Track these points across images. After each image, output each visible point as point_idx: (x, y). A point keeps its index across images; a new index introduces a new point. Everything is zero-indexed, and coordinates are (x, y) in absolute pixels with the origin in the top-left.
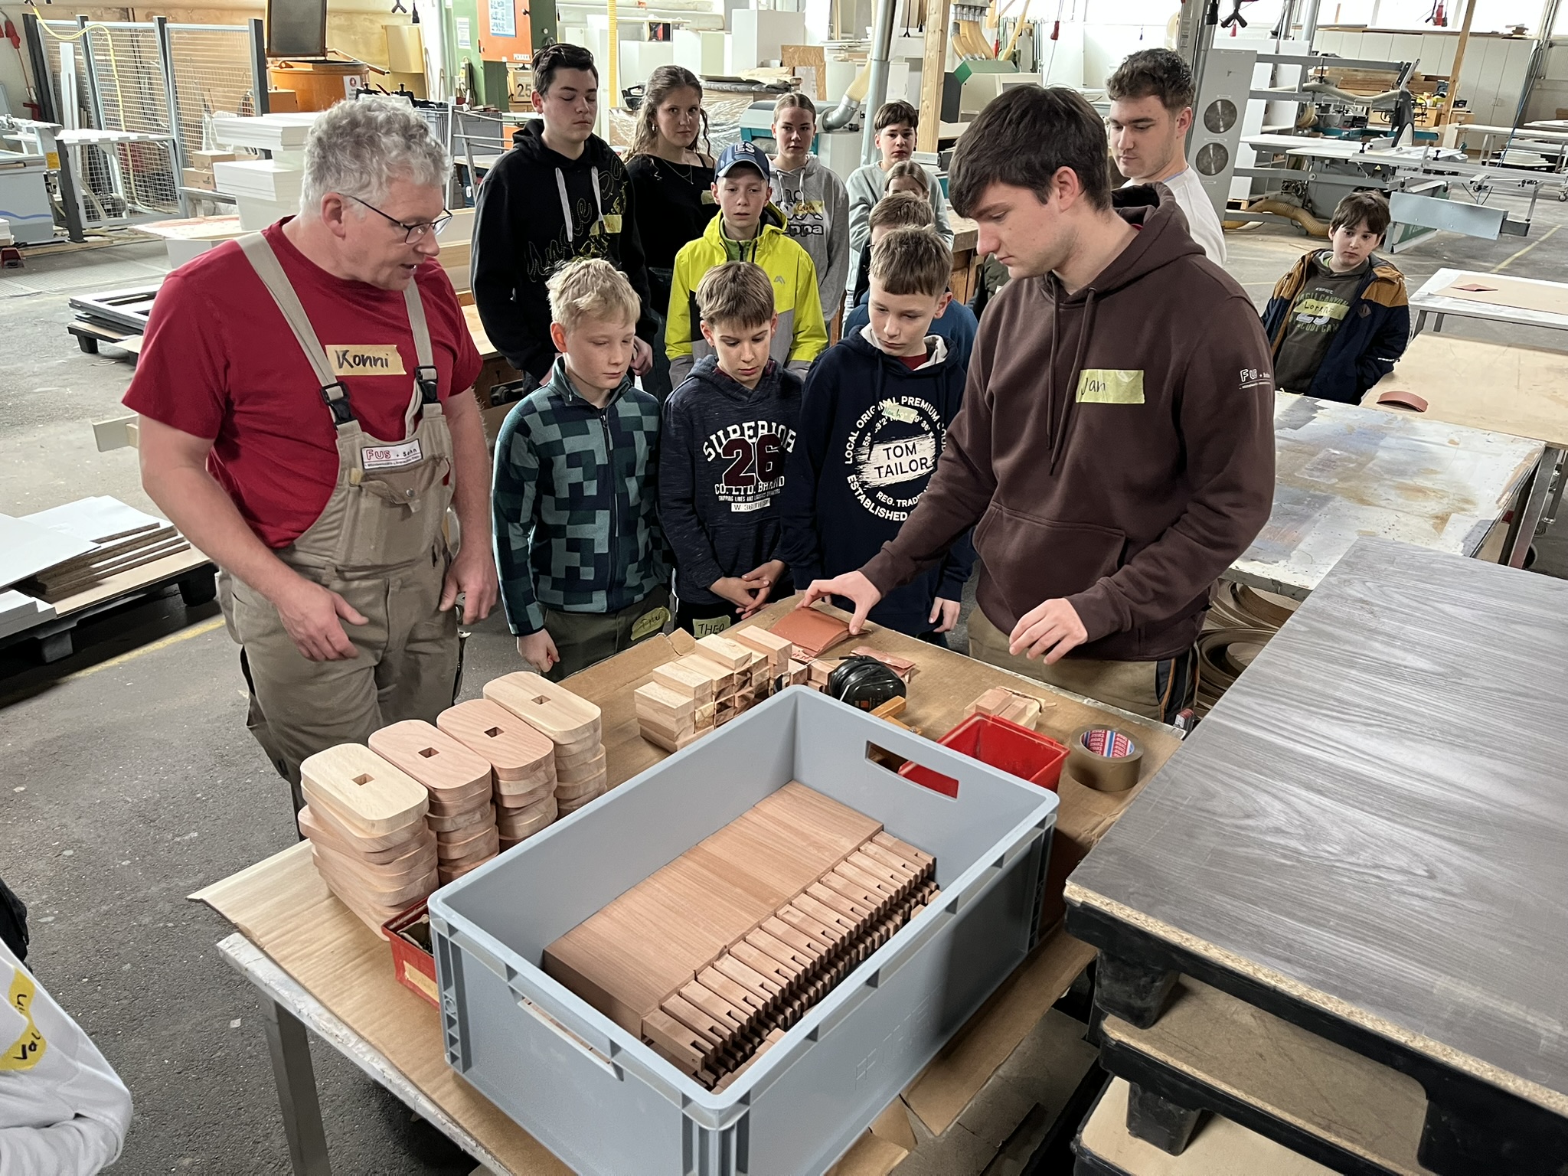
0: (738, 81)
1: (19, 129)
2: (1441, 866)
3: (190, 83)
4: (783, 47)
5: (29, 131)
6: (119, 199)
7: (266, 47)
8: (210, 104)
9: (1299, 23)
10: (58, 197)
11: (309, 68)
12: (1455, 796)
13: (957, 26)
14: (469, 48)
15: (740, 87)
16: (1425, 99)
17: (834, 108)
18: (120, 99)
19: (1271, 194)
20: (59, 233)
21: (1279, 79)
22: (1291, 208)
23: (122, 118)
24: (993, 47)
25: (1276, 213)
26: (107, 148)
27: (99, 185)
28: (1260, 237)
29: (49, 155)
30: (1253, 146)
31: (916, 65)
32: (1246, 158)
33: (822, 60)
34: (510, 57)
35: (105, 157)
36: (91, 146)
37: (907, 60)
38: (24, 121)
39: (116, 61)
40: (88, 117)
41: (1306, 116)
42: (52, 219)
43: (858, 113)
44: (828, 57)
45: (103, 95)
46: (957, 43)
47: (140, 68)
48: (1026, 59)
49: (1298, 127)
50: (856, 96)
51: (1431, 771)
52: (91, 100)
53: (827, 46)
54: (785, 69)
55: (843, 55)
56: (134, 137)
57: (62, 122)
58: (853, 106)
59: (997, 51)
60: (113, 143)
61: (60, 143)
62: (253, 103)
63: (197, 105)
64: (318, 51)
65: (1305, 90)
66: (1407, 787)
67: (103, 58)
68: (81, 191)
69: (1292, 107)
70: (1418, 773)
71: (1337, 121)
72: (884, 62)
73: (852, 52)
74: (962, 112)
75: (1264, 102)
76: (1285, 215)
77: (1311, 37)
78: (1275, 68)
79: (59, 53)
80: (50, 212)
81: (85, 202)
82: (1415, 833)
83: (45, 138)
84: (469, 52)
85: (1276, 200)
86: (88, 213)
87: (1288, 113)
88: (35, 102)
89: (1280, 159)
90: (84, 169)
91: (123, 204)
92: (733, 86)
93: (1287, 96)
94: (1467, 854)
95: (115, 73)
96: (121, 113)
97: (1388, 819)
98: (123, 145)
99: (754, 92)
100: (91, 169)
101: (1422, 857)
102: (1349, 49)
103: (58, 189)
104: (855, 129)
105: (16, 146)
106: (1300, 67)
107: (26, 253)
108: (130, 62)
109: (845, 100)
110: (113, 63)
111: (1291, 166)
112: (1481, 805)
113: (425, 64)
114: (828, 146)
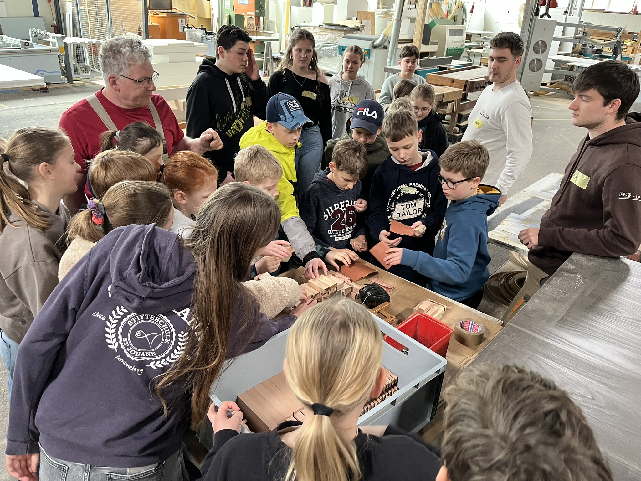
0: (338, 26)
1: (49, 37)
2: (597, 394)
3: (117, 20)
4: (358, 12)
5: (53, 37)
6: (87, 66)
7: (148, 6)
8: (125, 29)
9: (576, 7)
10: (63, 64)
11: (165, 15)
12: (606, 364)
13: (431, 4)
14: (229, 8)
15: (339, 28)
16: (628, 42)
17: (378, 39)
18: (89, 25)
19: (560, 80)
20: (63, 79)
21: (566, 33)
22: (568, 87)
23: (90, 33)
24: (446, 13)
25: (561, 89)
26: (83, 45)
27: (80, 60)
28: (554, 99)
29: (60, 48)
30: (554, 60)
31: (413, 20)
32: (550, 65)
33: (374, 17)
34: (246, 13)
35: (83, 49)
36: (77, 45)
37: (409, 18)
38: (51, 33)
39: (88, 10)
40: (77, 32)
41: (576, 49)
42: (61, 74)
43: (387, 41)
44: (376, 16)
45: (83, 23)
46: (431, 11)
47: (98, 13)
48: (459, 19)
49: (573, 53)
50: (387, 34)
51: (598, 353)
52: (78, 25)
53: (377, 11)
54: (358, 21)
55: (382, 16)
56: (94, 41)
57: (66, 35)
58: (386, 38)
59: (447, 15)
60: (86, 44)
61: (65, 43)
62: (142, 30)
63: (120, 30)
64: (169, 7)
65: (576, 38)
66: (587, 359)
67: (83, 8)
68: (73, 62)
69: (571, 45)
70: (592, 353)
71: (590, 51)
72: (399, 21)
73: (387, 15)
74: (431, 41)
75: (559, 42)
76: (565, 90)
77: (580, 15)
78: (564, 28)
79: (66, 6)
80: (60, 70)
81: (74, 67)
82: (588, 379)
83: (59, 41)
84: (229, 10)
85: (562, 84)
86: (75, 71)
87: (569, 47)
88: (56, 25)
89: (564, 66)
90: (74, 54)
91: (89, 68)
92: (336, 28)
93: (569, 40)
94: (608, 390)
95: (88, 15)
96: (90, 31)
97: (578, 373)
98: (90, 44)
99: (345, 30)
100: (77, 54)
101: (590, 390)
102: (596, 21)
103: (63, 61)
104: (386, 48)
105: (47, 43)
106: (575, 28)
107: (50, 87)
108: (94, 11)
109: (382, 36)
110: (87, 11)
111: (569, 69)
112: (617, 369)
113: (211, 14)
114: (374, 55)
